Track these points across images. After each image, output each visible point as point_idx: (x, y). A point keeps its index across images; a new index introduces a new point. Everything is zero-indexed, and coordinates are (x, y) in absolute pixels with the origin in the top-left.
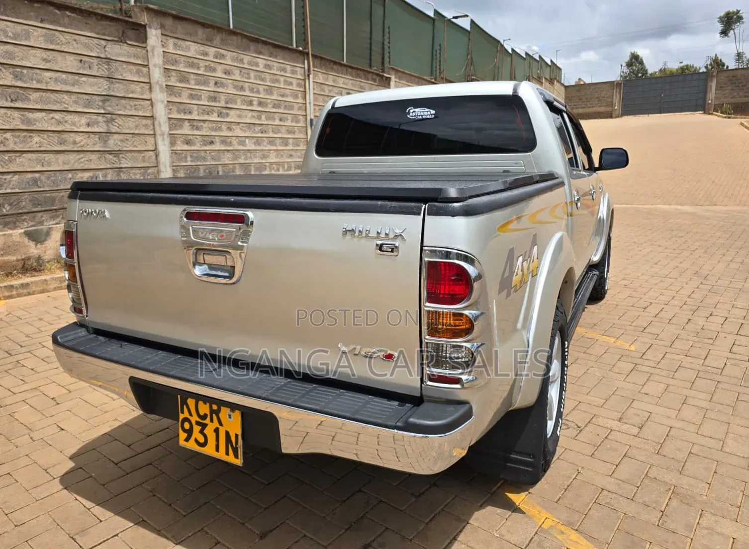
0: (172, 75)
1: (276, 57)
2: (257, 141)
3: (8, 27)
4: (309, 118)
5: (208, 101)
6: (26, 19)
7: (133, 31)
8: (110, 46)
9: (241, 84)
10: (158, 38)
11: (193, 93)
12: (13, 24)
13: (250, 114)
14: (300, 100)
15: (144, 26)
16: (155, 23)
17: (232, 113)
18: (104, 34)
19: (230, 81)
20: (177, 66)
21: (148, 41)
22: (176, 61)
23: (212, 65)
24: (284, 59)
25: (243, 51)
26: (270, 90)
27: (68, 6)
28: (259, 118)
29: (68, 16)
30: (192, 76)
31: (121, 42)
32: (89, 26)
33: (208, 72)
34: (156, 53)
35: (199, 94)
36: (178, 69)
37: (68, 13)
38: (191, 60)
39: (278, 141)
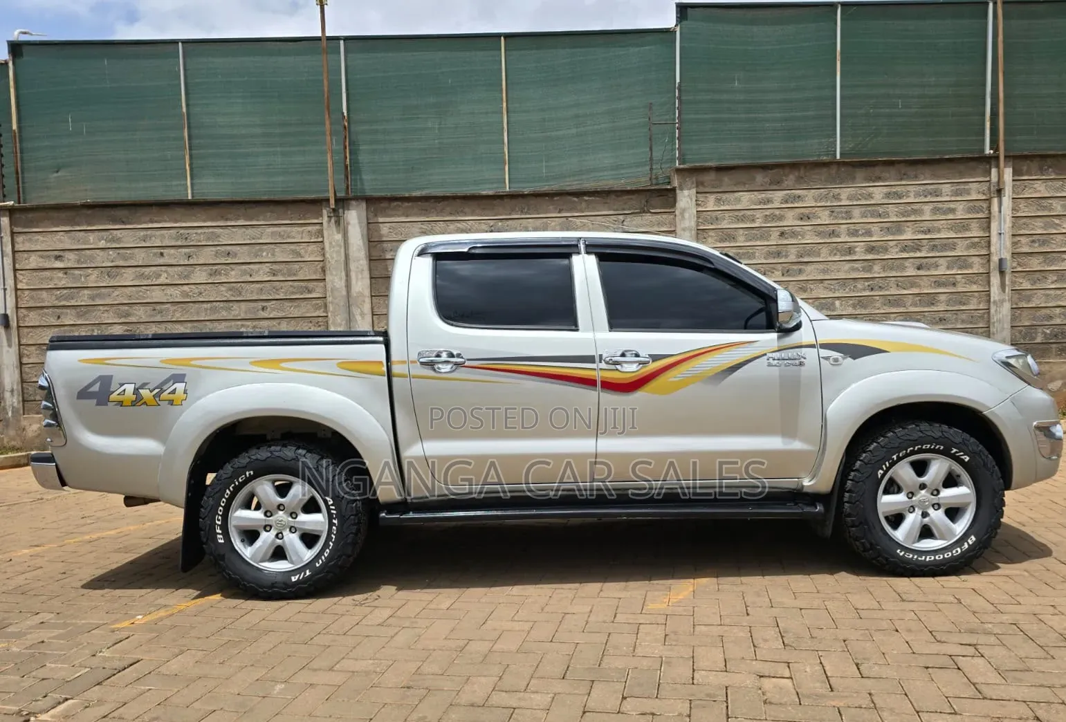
0: (709, 236)
1: (916, 177)
2: (860, 301)
3: (529, 223)
4: (995, 259)
5: (765, 258)
6: (546, 213)
7: (661, 197)
8: (629, 219)
9: (832, 228)
10: (691, 199)
11: (741, 251)
12: (533, 220)
13: (848, 266)
14: (975, 232)
15: (674, 190)
16: (689, 183)
17: (809, 268)
18: (624, 209)
19: (810, 228)
20: (717, 224)
21: (677, 204)
22: (717, 219)
23: (777, 212)
24: (934, 176)
25: (841, 184)
26: (897, 227)
27: (585, 192)
28: (870, 270)
29: (586, 201)
30: (741, 232)
31: (644, 212)
32: (607, 205)
33: (769, 222)
34: (687, 215)
35: (751, 251)
36: (719, 227)
37: (586, 198)
38: (741, 213)
39: (909, 300)
